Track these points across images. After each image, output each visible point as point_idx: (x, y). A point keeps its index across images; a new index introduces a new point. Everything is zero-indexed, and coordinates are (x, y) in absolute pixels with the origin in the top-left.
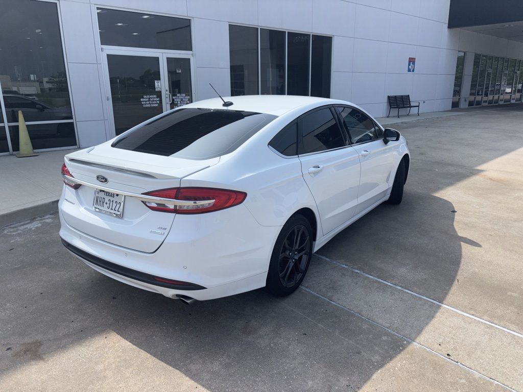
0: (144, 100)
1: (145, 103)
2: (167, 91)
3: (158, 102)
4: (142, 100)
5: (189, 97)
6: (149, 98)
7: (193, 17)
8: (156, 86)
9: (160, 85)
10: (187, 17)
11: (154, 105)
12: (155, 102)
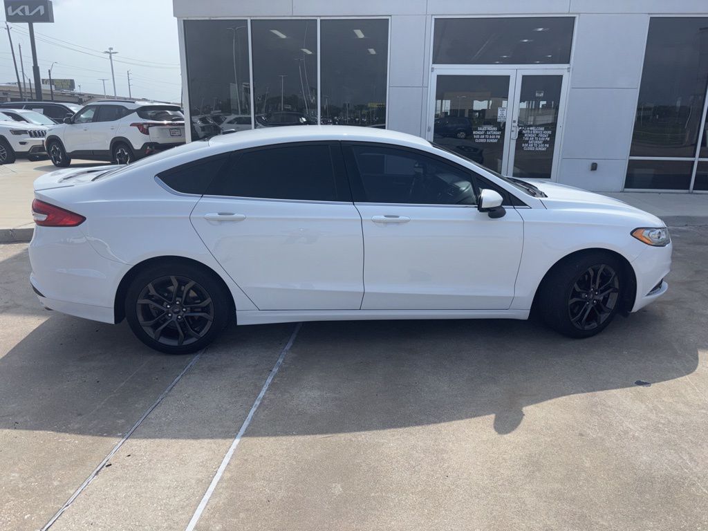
0: (478, 133)
1: (478, 137)
2: (514, 122)
3: (499, 137)
4: (474, 133)
5: (550, 132)
6: (486, 131)
7: (579, 14)
8: (499, 115)
9: (505, 112)
10: (569, 13)
11: (491, 141)
12: (493, 137)
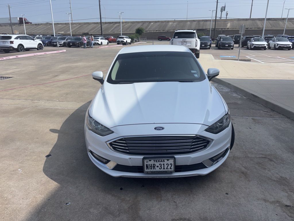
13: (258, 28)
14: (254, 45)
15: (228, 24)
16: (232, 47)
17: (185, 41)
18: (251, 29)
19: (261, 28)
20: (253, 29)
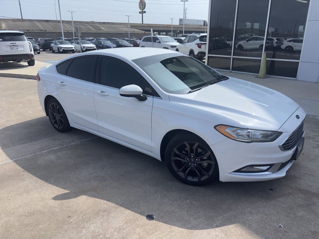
13: (40, 30)
14: (63, 49)
15: (2, 24)
16: (38, 51)
17: (15, 44)
18: (33, 31)
19: (43, 30)
20: (35, 31)
